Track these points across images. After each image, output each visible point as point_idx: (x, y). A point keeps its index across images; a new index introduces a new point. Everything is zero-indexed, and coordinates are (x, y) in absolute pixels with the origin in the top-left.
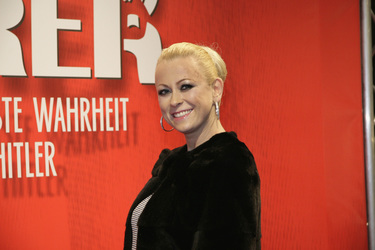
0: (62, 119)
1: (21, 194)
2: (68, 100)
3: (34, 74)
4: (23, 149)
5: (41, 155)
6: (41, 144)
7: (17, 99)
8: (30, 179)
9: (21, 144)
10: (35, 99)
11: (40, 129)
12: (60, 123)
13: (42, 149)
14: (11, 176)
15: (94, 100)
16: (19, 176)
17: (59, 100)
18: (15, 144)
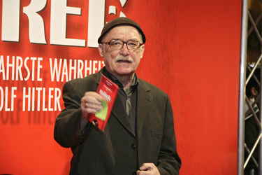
0: (66, 73)
1: (39, 122)
2: (71, 61)
3: (51, 43)
4: (42, 92)
5: (52, 97)
6: (52, 89)
7: (40, 59)
8: (45, 112)
9: (41, 89)
10: (51, 59)
11: (53, 80)
12: (65, 75)
13: (53, 93)
14: (33, 110)
15: (86, 61)
16: (39, 110)
17: (65, 60)
18: (37, 89)
